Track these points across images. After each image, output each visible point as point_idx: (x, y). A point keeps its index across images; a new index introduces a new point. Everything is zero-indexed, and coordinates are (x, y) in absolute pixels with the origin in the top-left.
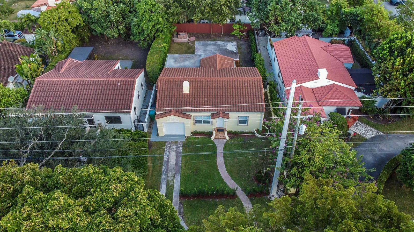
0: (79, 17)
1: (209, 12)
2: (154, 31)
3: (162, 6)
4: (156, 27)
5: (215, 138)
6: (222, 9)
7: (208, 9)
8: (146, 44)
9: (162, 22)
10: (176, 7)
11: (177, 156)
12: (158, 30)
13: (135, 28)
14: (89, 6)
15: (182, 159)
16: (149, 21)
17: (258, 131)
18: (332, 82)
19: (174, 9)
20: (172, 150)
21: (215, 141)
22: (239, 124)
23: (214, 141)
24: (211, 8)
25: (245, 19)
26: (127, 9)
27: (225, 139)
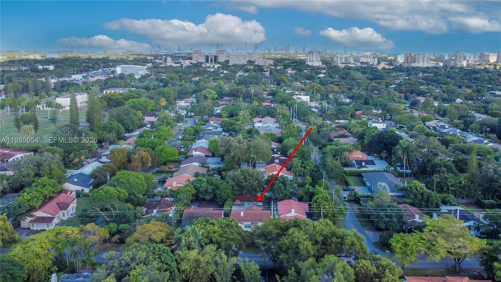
0: (194, 190)
1: (250, 189)
2: (226, 197)
3: (231, 187)
4: (228, 195)
6: (256, 188)
7: (250, 188)
8: (222, 203)
9: (230, 193)
10: (236, 187)
12: (228, 197)
13: (219, 195)
14: (200, 186)
16: (225, 192)
18: (297, 214)
19: (235, 188)
24: (251, 188)
25: (267, 194)
26: (215, 187)
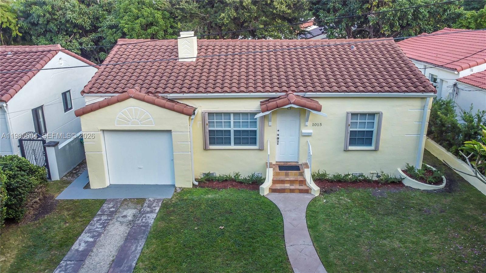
5: (273, 190)
11: (131, 238)
15: (147, 245)
17: (410, 171)
20: (120, 219)
21: (274, 198)
22: (350, 148)
23: (269, 197)
27: (307, 191)
